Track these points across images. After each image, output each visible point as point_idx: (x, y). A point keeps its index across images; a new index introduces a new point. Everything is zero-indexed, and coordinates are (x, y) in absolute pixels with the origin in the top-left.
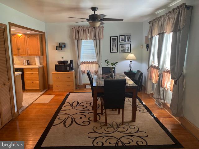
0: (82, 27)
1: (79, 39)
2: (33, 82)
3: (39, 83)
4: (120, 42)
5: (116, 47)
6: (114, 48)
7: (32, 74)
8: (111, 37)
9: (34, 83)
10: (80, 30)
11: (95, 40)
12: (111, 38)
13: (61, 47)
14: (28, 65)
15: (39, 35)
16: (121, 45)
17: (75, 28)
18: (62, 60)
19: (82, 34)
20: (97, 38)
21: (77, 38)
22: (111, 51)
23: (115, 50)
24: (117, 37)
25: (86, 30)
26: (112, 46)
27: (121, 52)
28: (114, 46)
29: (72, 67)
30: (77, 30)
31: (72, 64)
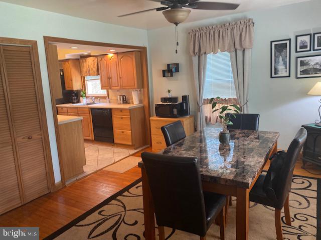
0: (206, 28)
1: (201, 53)
2: (123, 132)
3: (130, 134)
4: (297, 52)
5: (285, 64)
6: (281, 67)
7: (122, 118)
8: (272, 42)
9: (125, 133)
10: (203, 34)
11: (234, 53)
12: (274, 44)
13: (170, 71)
14: (124, 103)
15: (134, 53)
16: (299, 60)
17: (193, 32)
18: (168, 95)
19: (206, 43)
20: (238, 46)
21: (197, 51)
22: (274, 73)
23: (283, 72)
24: (290, 40)
25: (214, 32)
26: (275, 62)
27: (299, 76)
28: (281, 62)
29: (185, 108)
30: (197, 36)
31: (184, 104)
